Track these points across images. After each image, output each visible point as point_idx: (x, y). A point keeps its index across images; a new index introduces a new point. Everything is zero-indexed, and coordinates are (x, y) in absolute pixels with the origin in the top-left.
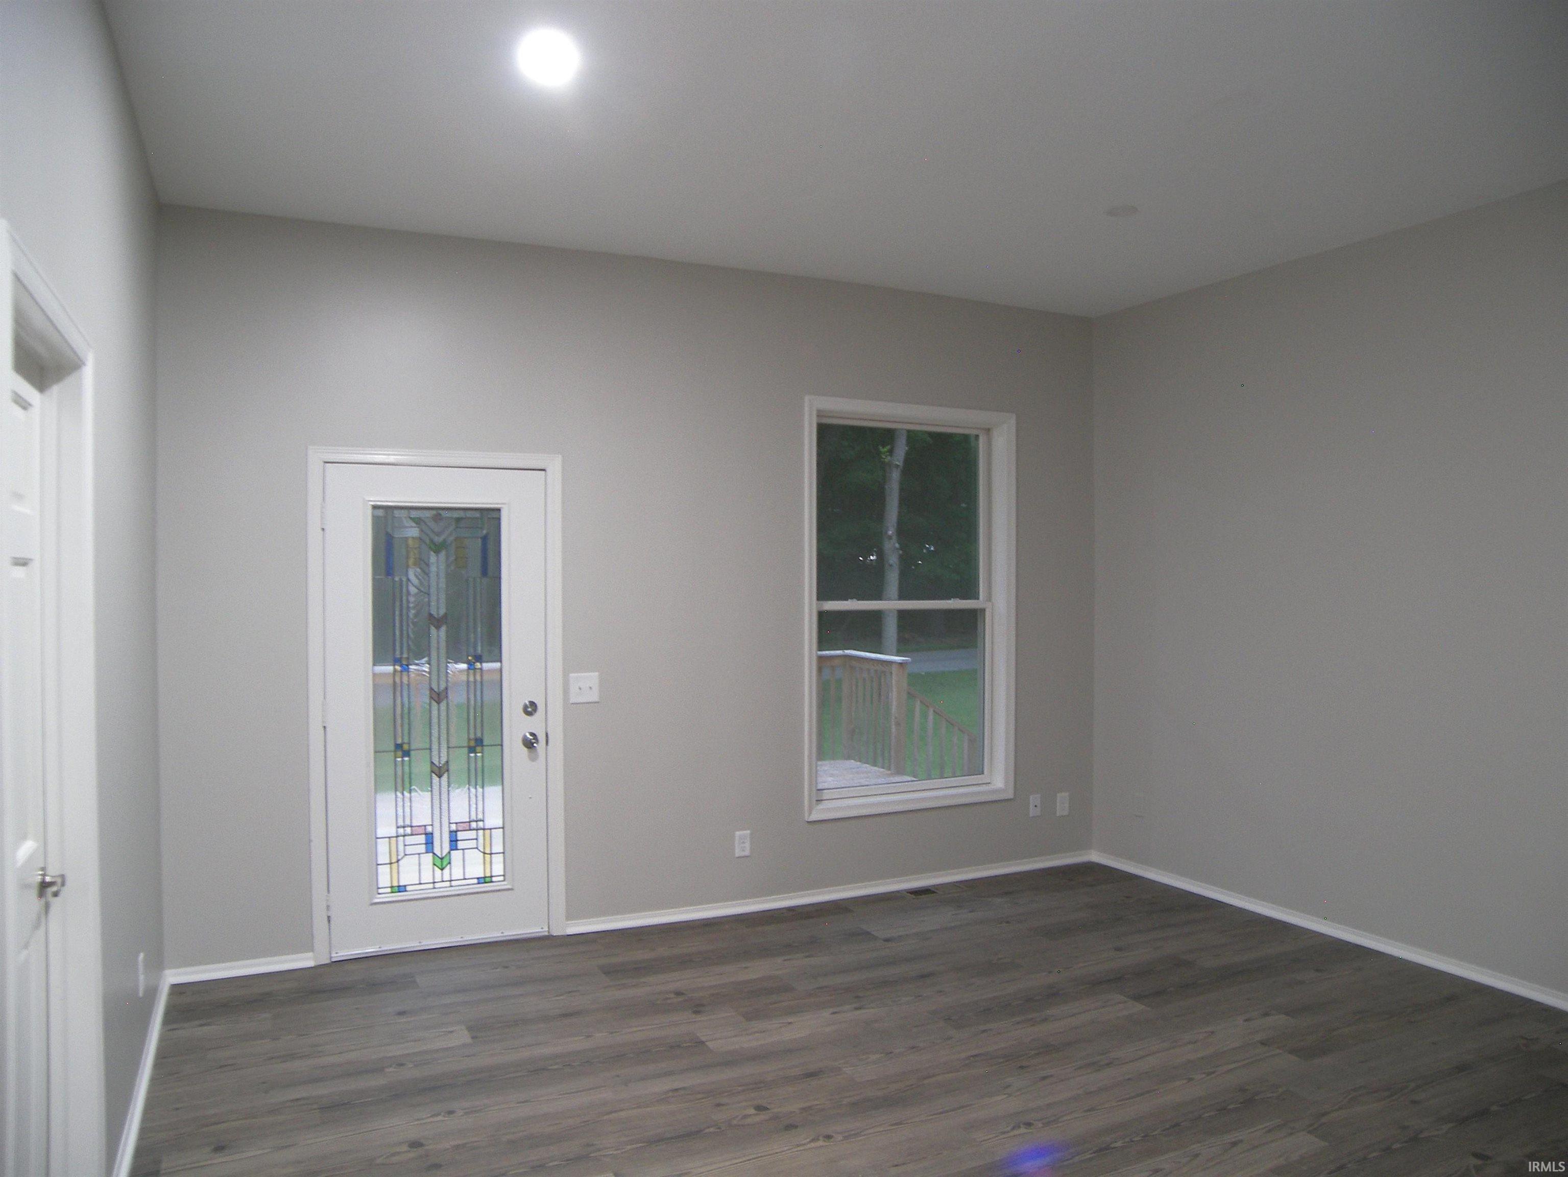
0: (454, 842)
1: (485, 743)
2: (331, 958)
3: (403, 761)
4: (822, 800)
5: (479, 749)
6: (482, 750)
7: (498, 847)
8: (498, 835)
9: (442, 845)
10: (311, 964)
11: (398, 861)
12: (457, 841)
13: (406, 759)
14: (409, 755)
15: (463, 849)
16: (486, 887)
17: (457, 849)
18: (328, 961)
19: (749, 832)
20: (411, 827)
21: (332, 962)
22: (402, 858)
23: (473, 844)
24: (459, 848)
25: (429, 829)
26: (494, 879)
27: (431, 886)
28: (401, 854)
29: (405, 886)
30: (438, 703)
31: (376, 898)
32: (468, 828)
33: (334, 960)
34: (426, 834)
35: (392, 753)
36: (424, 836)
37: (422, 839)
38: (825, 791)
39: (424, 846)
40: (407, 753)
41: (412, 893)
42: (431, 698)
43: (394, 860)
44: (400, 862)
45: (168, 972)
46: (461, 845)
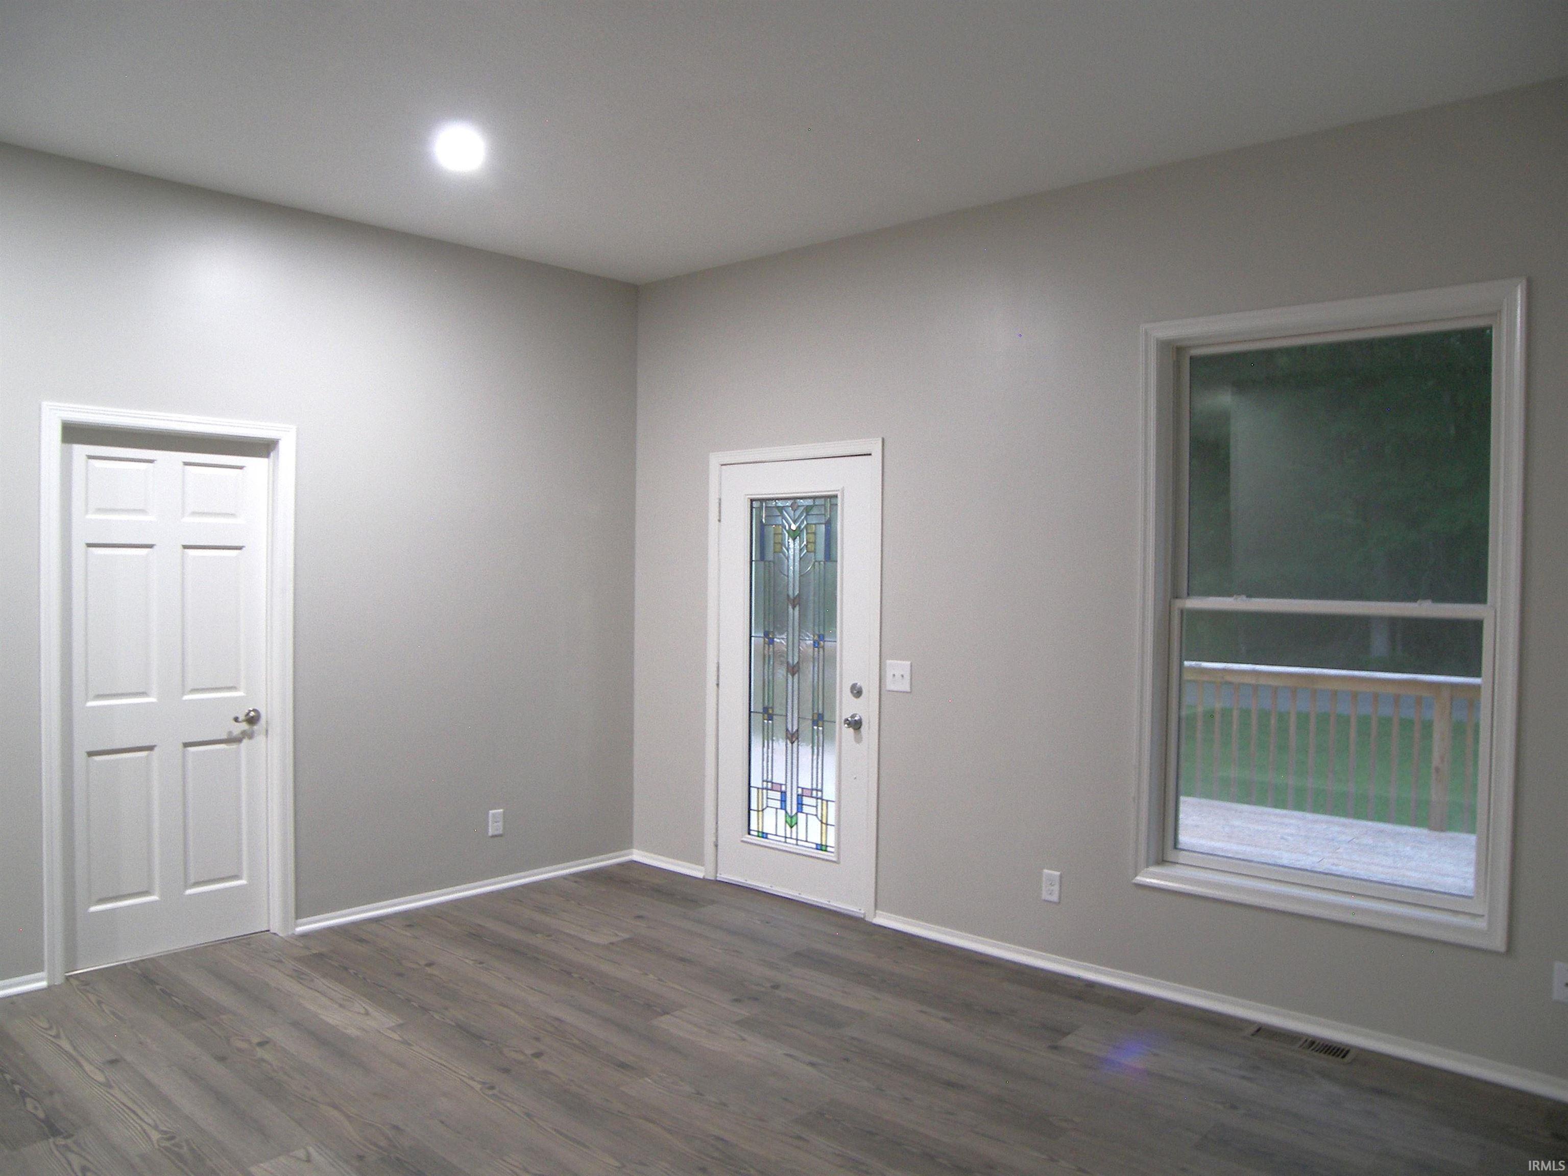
0: (800, 804)
1: (825, 719)
2: (716, 877)
3: (768, 723)
4: (1177, 863)
5: (820, 723)
6: (823, 724)
7: (832, 820)
8: (832, 807)
9: (792, 806)
10: (700, 875)
11: (763, 810)
12: (802, 805)
13: (770, 722)
14: (772, 719)
15: (807, 814)
16: (819, 853)
17: (802, 812)
18: (712, 878)
19: (1058, 873)
20: (772, 783)
21: (717, 880)
22: (765, 808)
23: (813, 810)
24: (804, 811)
25: (783, 788)
26: (829, 849)
27: (783, 839)
28: (764, 807)
29: (767, 834)
30: (793, 675)
31: (746, 838)
32: (810, 795)
33: (718, 879)
34: (782, 792)
35: (761, 715)
36: (779, 793)
37: (778, 795)
38: (1184, 852)
39: (779, 802)
40: (770, 718)
41: (771, 841)
42: (787, 671)
43: (760, 809)
44: (765, 811)
45: (635, 851)
46: (805, 809)
